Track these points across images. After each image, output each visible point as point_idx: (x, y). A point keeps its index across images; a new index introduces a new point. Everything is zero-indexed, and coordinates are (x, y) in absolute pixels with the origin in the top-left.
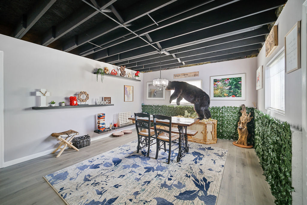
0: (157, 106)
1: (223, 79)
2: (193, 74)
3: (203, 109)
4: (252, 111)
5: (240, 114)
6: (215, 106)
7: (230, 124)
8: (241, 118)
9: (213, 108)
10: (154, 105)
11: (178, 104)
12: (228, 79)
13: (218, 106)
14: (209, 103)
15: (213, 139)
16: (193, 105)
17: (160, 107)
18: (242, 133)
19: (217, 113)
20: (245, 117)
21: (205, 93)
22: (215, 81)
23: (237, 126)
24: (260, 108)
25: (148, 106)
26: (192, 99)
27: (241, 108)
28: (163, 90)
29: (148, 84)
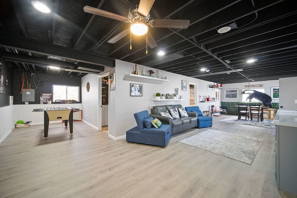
0: (233, 103)
2: (259, 86)
3: (268, 103)
6: (274, 103)
9: (273, 103)
10: (230, 102)
11: (251, 102)
13: (276, 102)
14: (271, 101)
16: (261, 102)
19: (275, 106)
21: (268, 96)
22: (274, 89)
25: (226, 103)
26: (261, 99)
28: (236, 94)
29: (225, 90)
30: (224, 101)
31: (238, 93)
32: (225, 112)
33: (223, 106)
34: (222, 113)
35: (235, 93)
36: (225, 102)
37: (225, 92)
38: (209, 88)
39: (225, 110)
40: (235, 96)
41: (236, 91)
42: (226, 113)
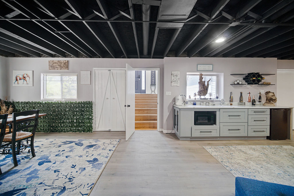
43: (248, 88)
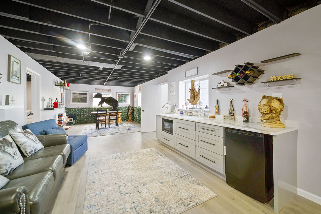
1: (122, 94)
2: (108, 90)
4: (132, 108)
5: (129, 109)
6: (120, 107)
7: (124, 114)
8: (129, 111)
10: (79, 108)
11: (102, 106)
12: (124, 95)
15: (121, 121)
17: (84, 109)
18: (130, 117)
20: (131, 110)
22: (119, 95)
23: (127, 114)
24: (135, 106)
27: (129, 107)
28: (86, 98)
29: (72, 92)
30: (70, 107)
31: (88, 96)
32: (72, 121)
33: (70, 113)
34: (68, 124)
35: (84, 96)
36: (71, 109)
37: (72, 94)
38: (54, 86)
39: (72, 119)
40: (84, 100)
41: (86, 94)
42: (74, 122)
43: (244, 92)
